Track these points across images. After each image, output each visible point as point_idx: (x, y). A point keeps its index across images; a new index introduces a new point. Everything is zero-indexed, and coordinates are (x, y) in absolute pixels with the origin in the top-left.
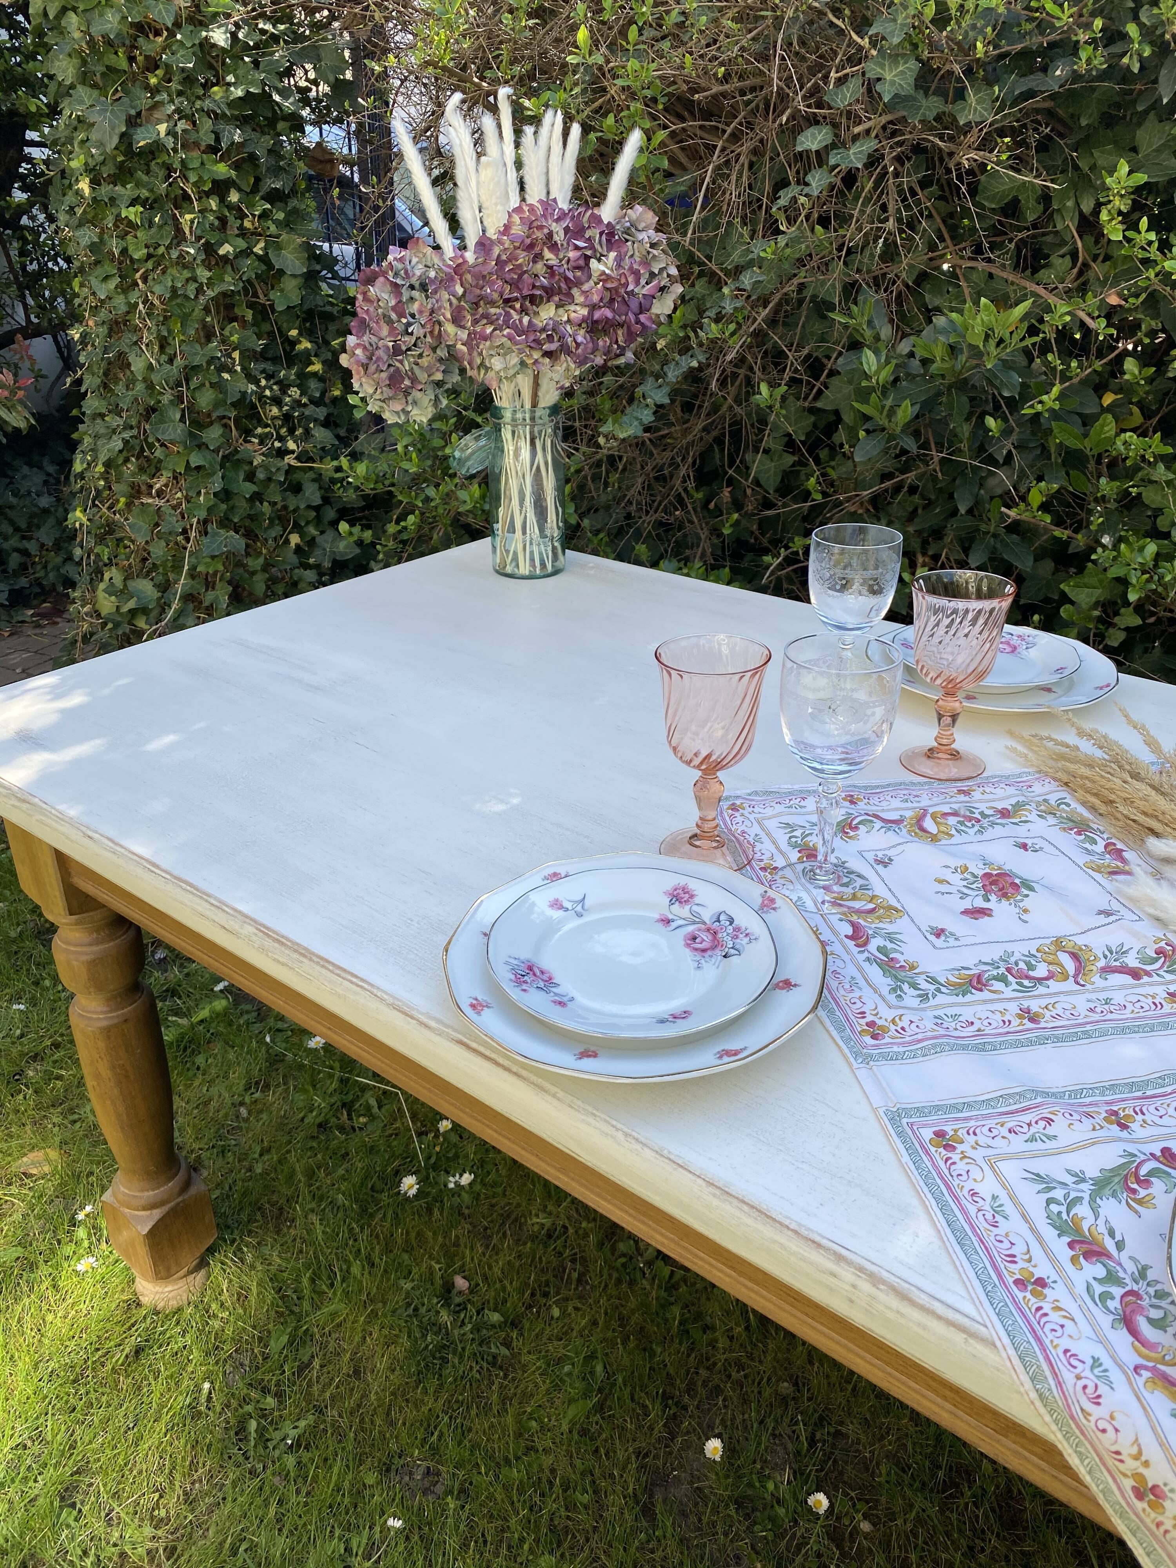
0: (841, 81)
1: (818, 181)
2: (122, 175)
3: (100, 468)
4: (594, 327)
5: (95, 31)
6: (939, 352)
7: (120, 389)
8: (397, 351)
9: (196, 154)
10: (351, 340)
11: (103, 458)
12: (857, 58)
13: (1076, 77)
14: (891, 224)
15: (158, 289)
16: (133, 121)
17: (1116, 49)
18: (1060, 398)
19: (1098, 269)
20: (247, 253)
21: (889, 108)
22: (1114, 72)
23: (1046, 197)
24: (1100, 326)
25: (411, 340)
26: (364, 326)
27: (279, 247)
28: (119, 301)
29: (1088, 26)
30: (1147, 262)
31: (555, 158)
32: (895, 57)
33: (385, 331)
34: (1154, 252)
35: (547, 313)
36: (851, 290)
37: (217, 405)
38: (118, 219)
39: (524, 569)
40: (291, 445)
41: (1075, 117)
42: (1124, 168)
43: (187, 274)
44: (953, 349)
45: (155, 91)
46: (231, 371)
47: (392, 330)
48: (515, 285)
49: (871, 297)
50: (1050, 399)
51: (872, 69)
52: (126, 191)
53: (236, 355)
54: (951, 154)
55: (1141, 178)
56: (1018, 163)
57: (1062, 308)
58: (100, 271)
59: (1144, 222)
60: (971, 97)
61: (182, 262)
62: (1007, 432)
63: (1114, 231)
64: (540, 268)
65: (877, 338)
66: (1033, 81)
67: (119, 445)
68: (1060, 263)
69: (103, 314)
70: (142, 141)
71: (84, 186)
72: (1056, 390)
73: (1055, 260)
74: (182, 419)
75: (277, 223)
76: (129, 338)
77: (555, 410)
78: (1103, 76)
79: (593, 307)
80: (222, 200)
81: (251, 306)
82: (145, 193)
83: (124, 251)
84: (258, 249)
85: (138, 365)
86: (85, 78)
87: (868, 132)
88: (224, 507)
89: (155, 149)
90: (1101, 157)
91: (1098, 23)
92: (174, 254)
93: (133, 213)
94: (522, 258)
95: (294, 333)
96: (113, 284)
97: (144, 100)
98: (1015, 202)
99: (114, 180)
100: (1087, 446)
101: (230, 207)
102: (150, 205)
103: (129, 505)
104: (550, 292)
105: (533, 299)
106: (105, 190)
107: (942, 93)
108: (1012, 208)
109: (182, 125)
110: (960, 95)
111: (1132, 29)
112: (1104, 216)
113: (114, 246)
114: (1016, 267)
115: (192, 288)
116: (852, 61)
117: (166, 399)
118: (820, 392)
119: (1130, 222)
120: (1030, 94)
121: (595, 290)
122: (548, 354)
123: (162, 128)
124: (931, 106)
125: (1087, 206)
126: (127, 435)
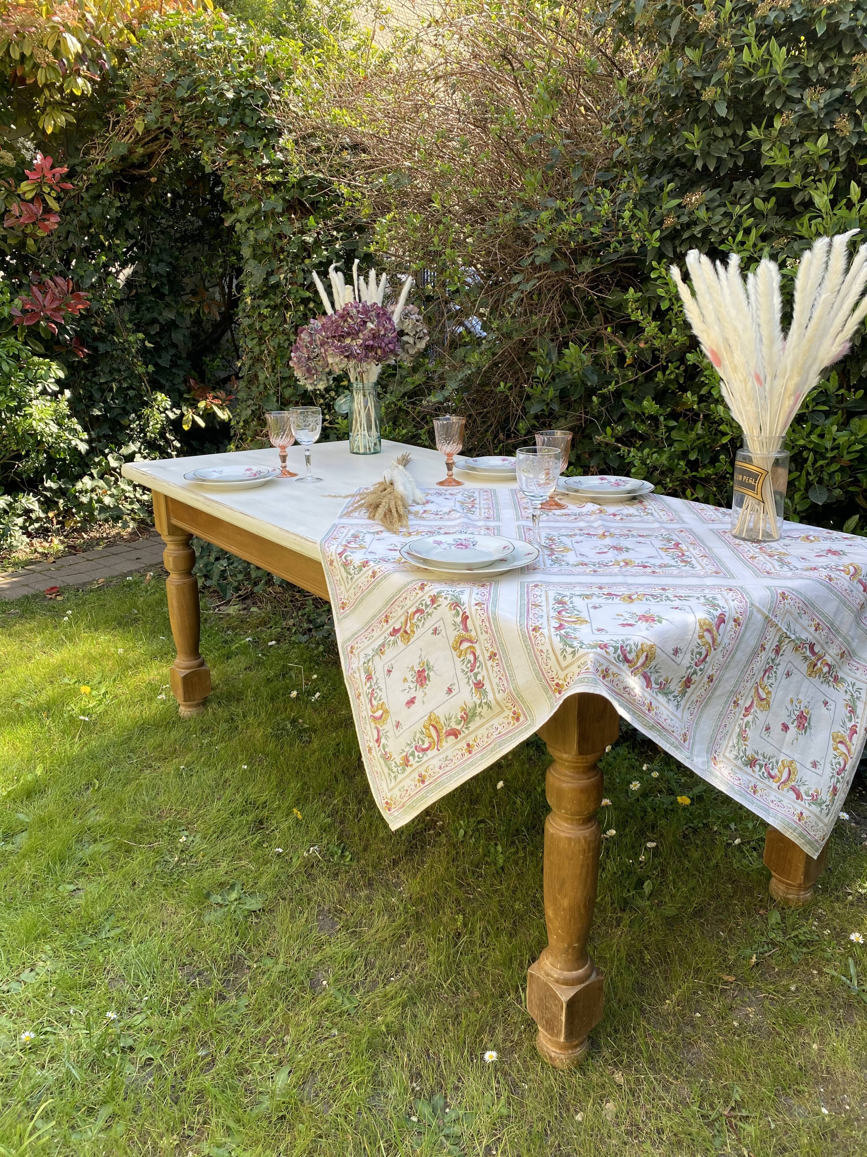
1: (516, 296)
2: (265, 295)
3: (242, 424)
4: (367, 348)
5: (259, 238)
7: (254, 388)
8: (309, 359)
9: (295, 287)
10: (293, 354)
11: (243, 419)
15: (272, 343)
16: (270, 274)
25: (315, 354)
26: (297, 349)
28: (257, 350)
29: (615, 235)
32: (543, 247)
33: (305, 350)
35: (347, 342)
37: (293, 395)
38: (260, 314)
39: (362, 451)
42: (631, 291)
43: (285, 337)
45: (281, 261)
47: (308, 351)
48: (335, 331)
49: (549, 345)
50: (612, 387)
52: (266, 302)
55: (641, 295)
58: (250, 337)
61: (284, 332)
62: (601, 404)
63: (634, 317)
64: (345, 325)
65: (551, 362)
67: (250, 412)
69: (250, 354)
70: (273, 281)
71: (249, 300)
74: (277, 401)
76: (259, 365)
80: (306, 306)
82: (272, 303)
83: (261, 328)
85: (261, 377)
86: (254, 257)
89: (278, 285)
91: (620, 234)
92: (281, 329)
93: (265, 311)
96: (255, 342)
97: (276, 264)
99: (259, 297)
100: (639, 410)
101: (310, 310)
102: (274, 308)
103: (252, 441)
104: (349, 334)
105: (343, 336)
106: (257, 302)
109: (290, 275)
111: (633, 236)
112: (629, 310)
113: (257, 326)
115: (287, 343)
117: (271, 392)
121: (367, 335)
123: (282, 276)
126: (254, 408)
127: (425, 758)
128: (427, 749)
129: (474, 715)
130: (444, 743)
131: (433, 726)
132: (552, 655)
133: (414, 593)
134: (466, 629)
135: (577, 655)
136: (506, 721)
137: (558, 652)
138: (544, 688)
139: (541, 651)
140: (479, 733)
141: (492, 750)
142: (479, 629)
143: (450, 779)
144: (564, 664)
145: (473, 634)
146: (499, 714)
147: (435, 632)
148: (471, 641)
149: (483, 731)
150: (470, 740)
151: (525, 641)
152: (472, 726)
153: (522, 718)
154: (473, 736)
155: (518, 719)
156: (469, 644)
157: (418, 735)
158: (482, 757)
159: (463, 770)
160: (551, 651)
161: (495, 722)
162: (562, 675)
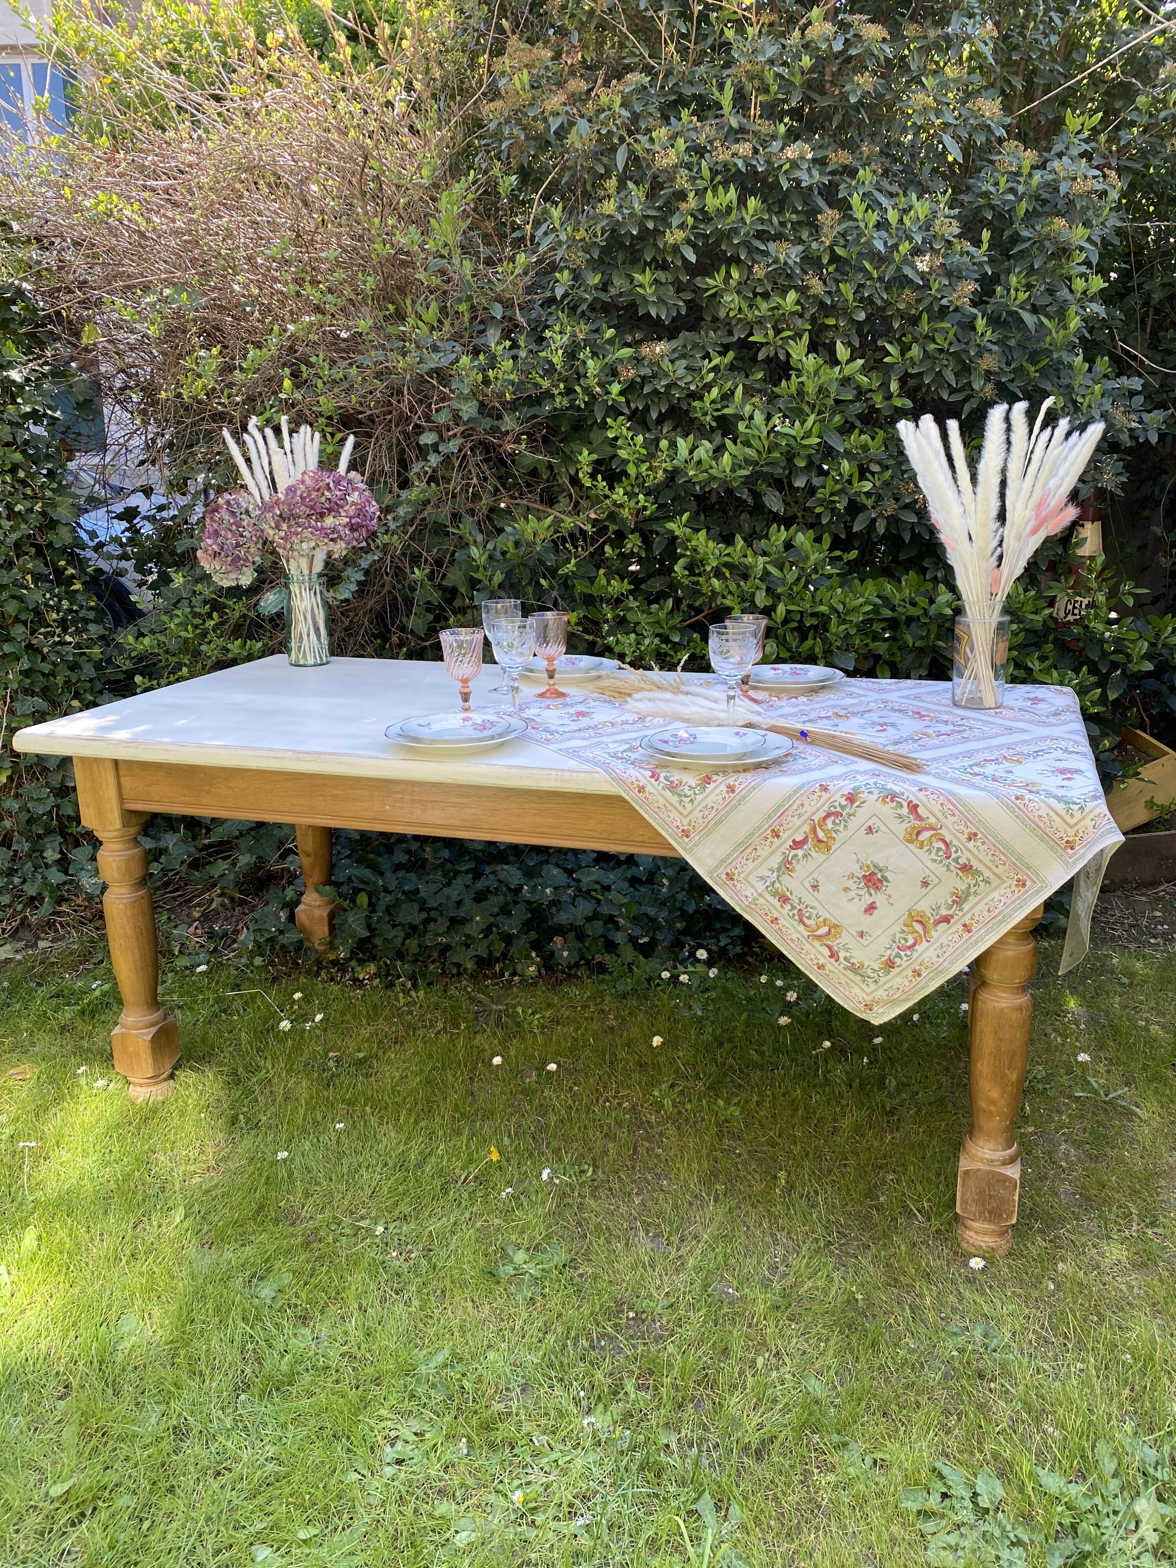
0: (437, 411)
1: (434, 460)
4: (353, 528)
6: (511, 545)
8: (237, 545)
12: (444, 398)
13: (555, 409)
14: (475, 481)
17: (572, 397)
18: (576, 565)
19: (584, 503)
20: (31, 510)
21: (465, 423)
22: (572, 406)
23: (551, 467)
24: (588, 528)
25: (245, 539)
27: (54, 505)
29: (557, 386)
30: (607, 497)
31: (308, 448)
32: (466, 399)
33: (230, 535)
34: (607, 492)
35: (329, 521)
36: (456, 517)
37: (20, 610)
39: (311, 661)
40: (68, 639)
41: (559, 427)
42: (586, 452)
44: (517, 544)
46: (26, 588)
47: (234, 534)
48: (312, 508)
49: (468, 520)
50: (571, 566)
51: (455, 405)
53: (29, 577)
54: (500, 446)
55: (594, 457)
56: (535, 450)
57: (568, 520)
59: (599, 477)
60: (507, 418)
62: (552, 587)
63: (588, 483)
64: (323, 499)
65: (475, 542)
66: (534, 411)
68: (564, 501)
72: (573, 561)
73: (560, 498)
75: (52, 490)
77: (320, 575)
78: (567, 409)
79: (351, 518)
81: (32, 545)
84: (38, 508)
87: (455, 435)
88: (28, 681)
90: (575, 446)
91: (562, 386)
94: (314, 495)
95: (63, 563)
98: (535, 469)
100: (594, 591)
101: (19, 481)
105: (321, 514)
107: (490, 415)
108: (534, 473)
110: (500, 417)
111: (578, 389)
112: (581, 475)
114: (542, 502)
115: (1, 532)
116: (443, 400)
118: (444, 575)
119: (593, 476)
120: (535, 417)
121: (352, 511)
122: (332, 540)
124: (487, 423)
125: (572, 472)
127: (916, 955)
128: (914, 945)
129: (968, 895)
130: (933, 933)
131: (917, 921)
132: (1054, 817)
133: (815, 797)
134: (919, 817)
135: (1087, 810)
136: (1009, 891)
137: (1063, 813)
138: (1051, 849)
139: (1040, 817)
140: (977, 910)
141: (1001, 922)
142: (940, 815)
143: (952, 963)
144: (1072, 822)
145: (932, 820)
146: (997, 887)
147: (870, 830)
148: (932, 828)
149: (981, 906)
150: (967, 920)
151: (1013, 812)
152: (966, 906)
153: (1028, 883)
154: (969, 916)
155: (1024, 885)
156: (932, 832)
157: (898, 935)
158: (988, 932)
159: (967, 950)
160: (1052, 814)
161: (996, 895)
162: (1071, 832)
